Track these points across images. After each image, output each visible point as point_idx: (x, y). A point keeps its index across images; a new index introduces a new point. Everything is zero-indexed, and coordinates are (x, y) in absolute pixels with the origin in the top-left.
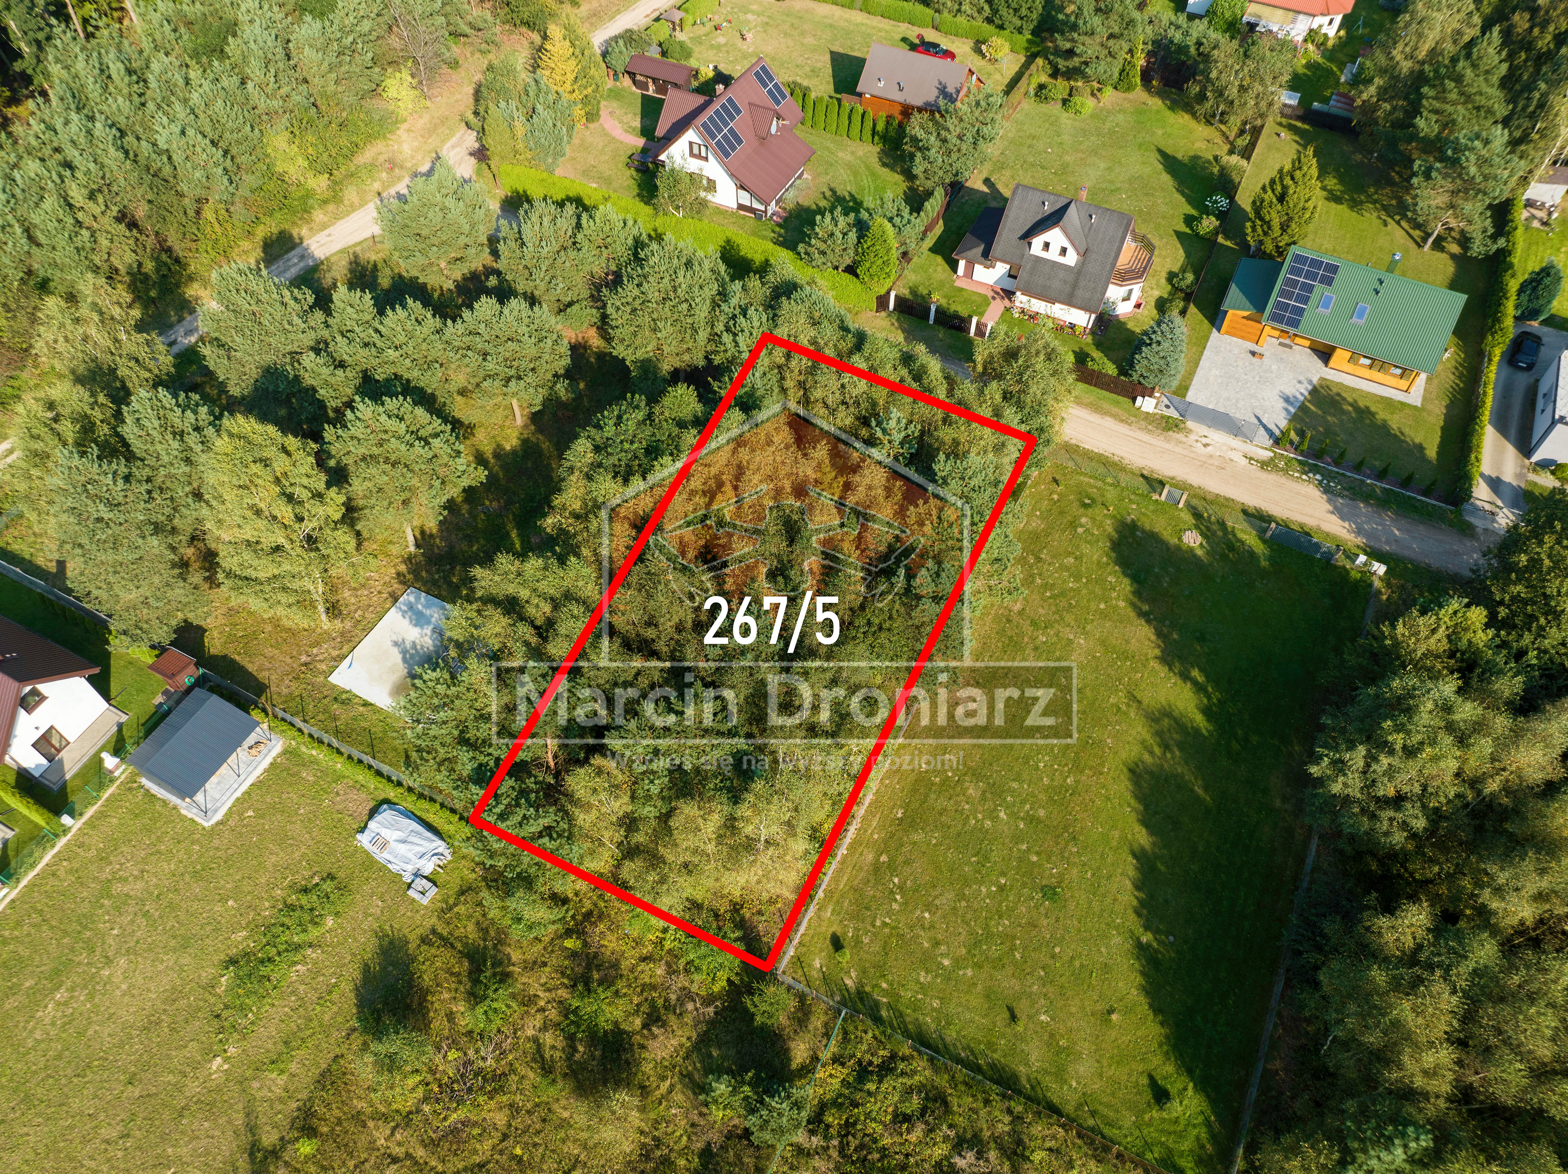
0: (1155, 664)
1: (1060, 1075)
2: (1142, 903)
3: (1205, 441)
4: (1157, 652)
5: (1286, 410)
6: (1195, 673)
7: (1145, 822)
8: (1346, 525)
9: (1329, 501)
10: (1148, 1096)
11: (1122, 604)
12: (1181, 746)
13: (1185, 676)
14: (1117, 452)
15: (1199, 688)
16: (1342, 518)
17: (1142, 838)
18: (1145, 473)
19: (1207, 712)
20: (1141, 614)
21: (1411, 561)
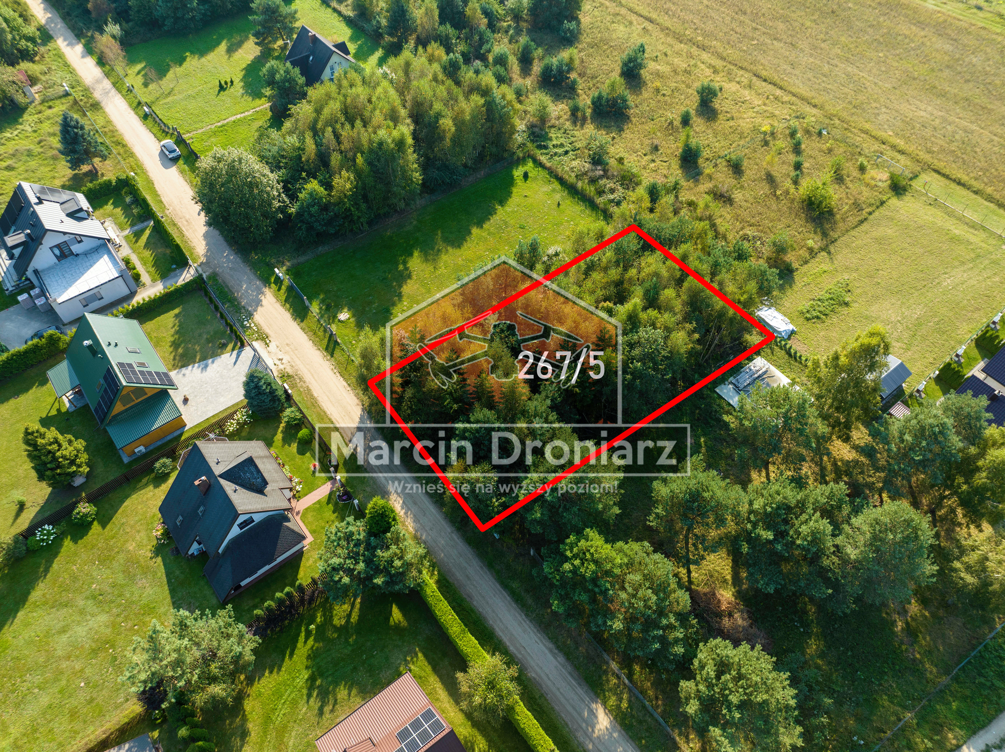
0: (414, 277)
1: (554, 190)
2: (492, 215)
3: (278, 362)
4: (409, 281)
5: (213, 362)
6: (401, 267)
7: (470, 233)
8: (263, 298)
9: (256, 310)
10: (529, 179)
11: (405, 303)
12: (433, 249)
13: (407, 269)
14: (331, 373)
15: (405, 263)
16: (261, 301)
17: (475, 231)
18: (329, 357)
19: (411, 255)
20: (400, 296)
21: (255, 274)
